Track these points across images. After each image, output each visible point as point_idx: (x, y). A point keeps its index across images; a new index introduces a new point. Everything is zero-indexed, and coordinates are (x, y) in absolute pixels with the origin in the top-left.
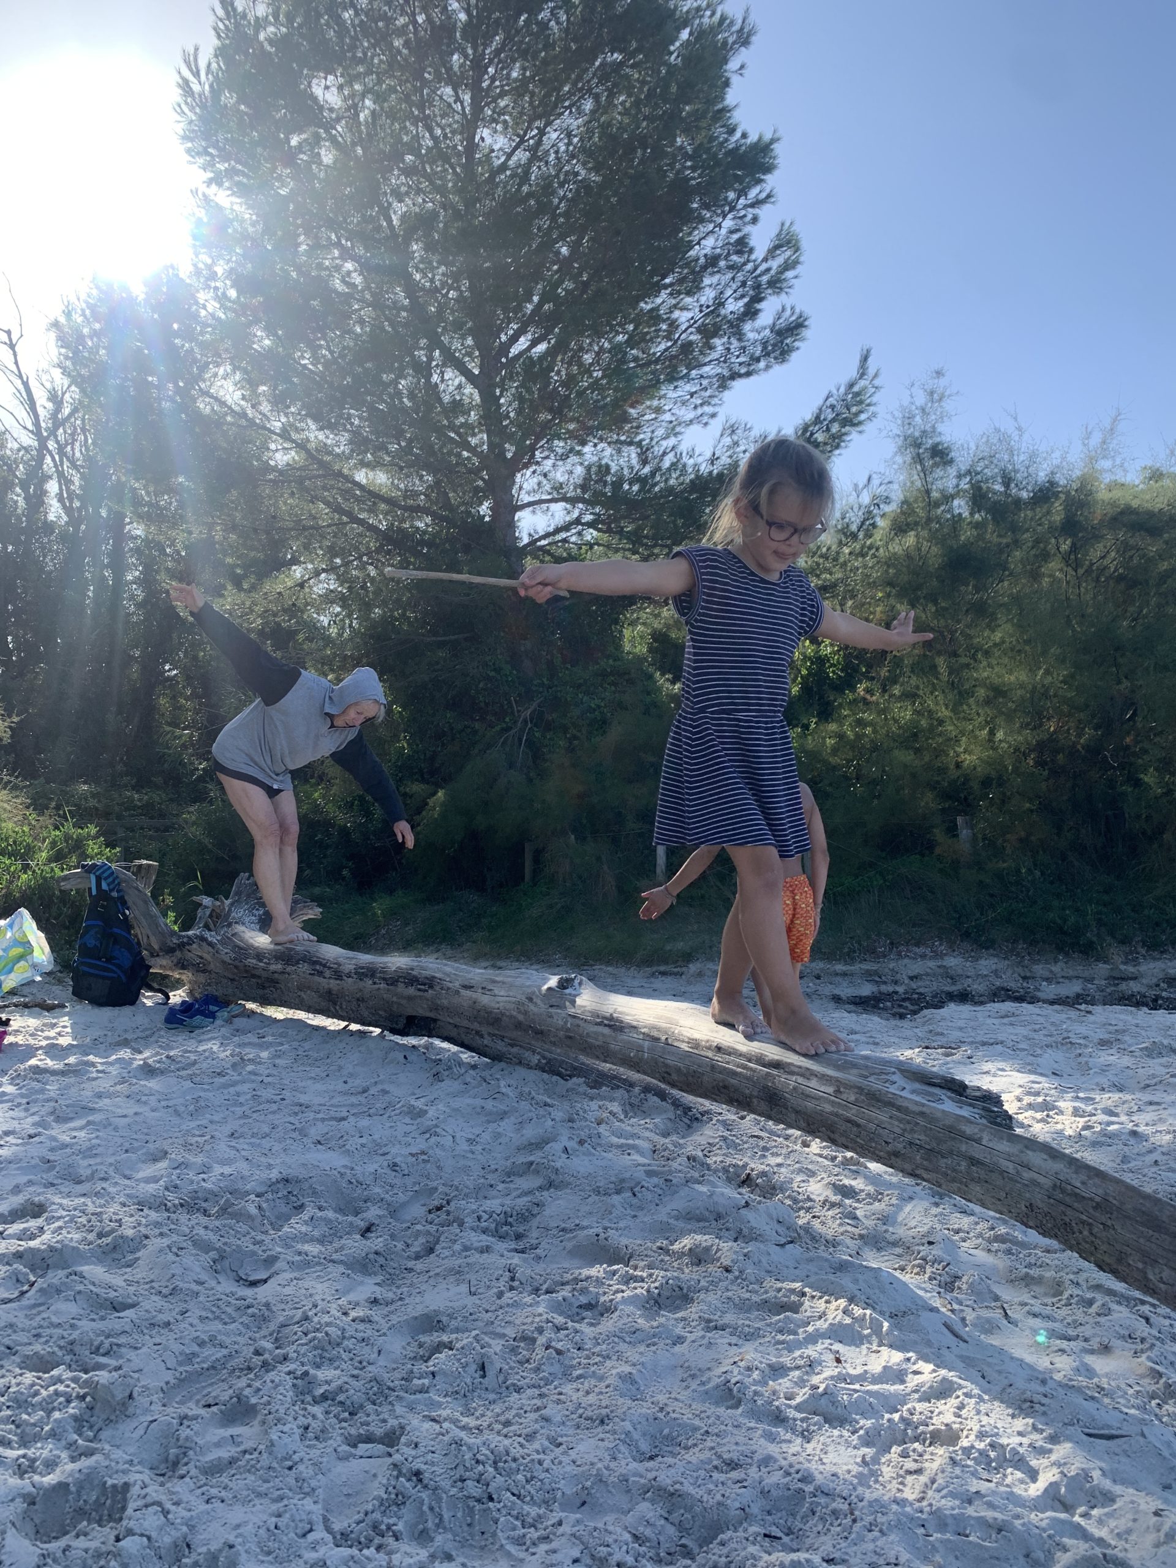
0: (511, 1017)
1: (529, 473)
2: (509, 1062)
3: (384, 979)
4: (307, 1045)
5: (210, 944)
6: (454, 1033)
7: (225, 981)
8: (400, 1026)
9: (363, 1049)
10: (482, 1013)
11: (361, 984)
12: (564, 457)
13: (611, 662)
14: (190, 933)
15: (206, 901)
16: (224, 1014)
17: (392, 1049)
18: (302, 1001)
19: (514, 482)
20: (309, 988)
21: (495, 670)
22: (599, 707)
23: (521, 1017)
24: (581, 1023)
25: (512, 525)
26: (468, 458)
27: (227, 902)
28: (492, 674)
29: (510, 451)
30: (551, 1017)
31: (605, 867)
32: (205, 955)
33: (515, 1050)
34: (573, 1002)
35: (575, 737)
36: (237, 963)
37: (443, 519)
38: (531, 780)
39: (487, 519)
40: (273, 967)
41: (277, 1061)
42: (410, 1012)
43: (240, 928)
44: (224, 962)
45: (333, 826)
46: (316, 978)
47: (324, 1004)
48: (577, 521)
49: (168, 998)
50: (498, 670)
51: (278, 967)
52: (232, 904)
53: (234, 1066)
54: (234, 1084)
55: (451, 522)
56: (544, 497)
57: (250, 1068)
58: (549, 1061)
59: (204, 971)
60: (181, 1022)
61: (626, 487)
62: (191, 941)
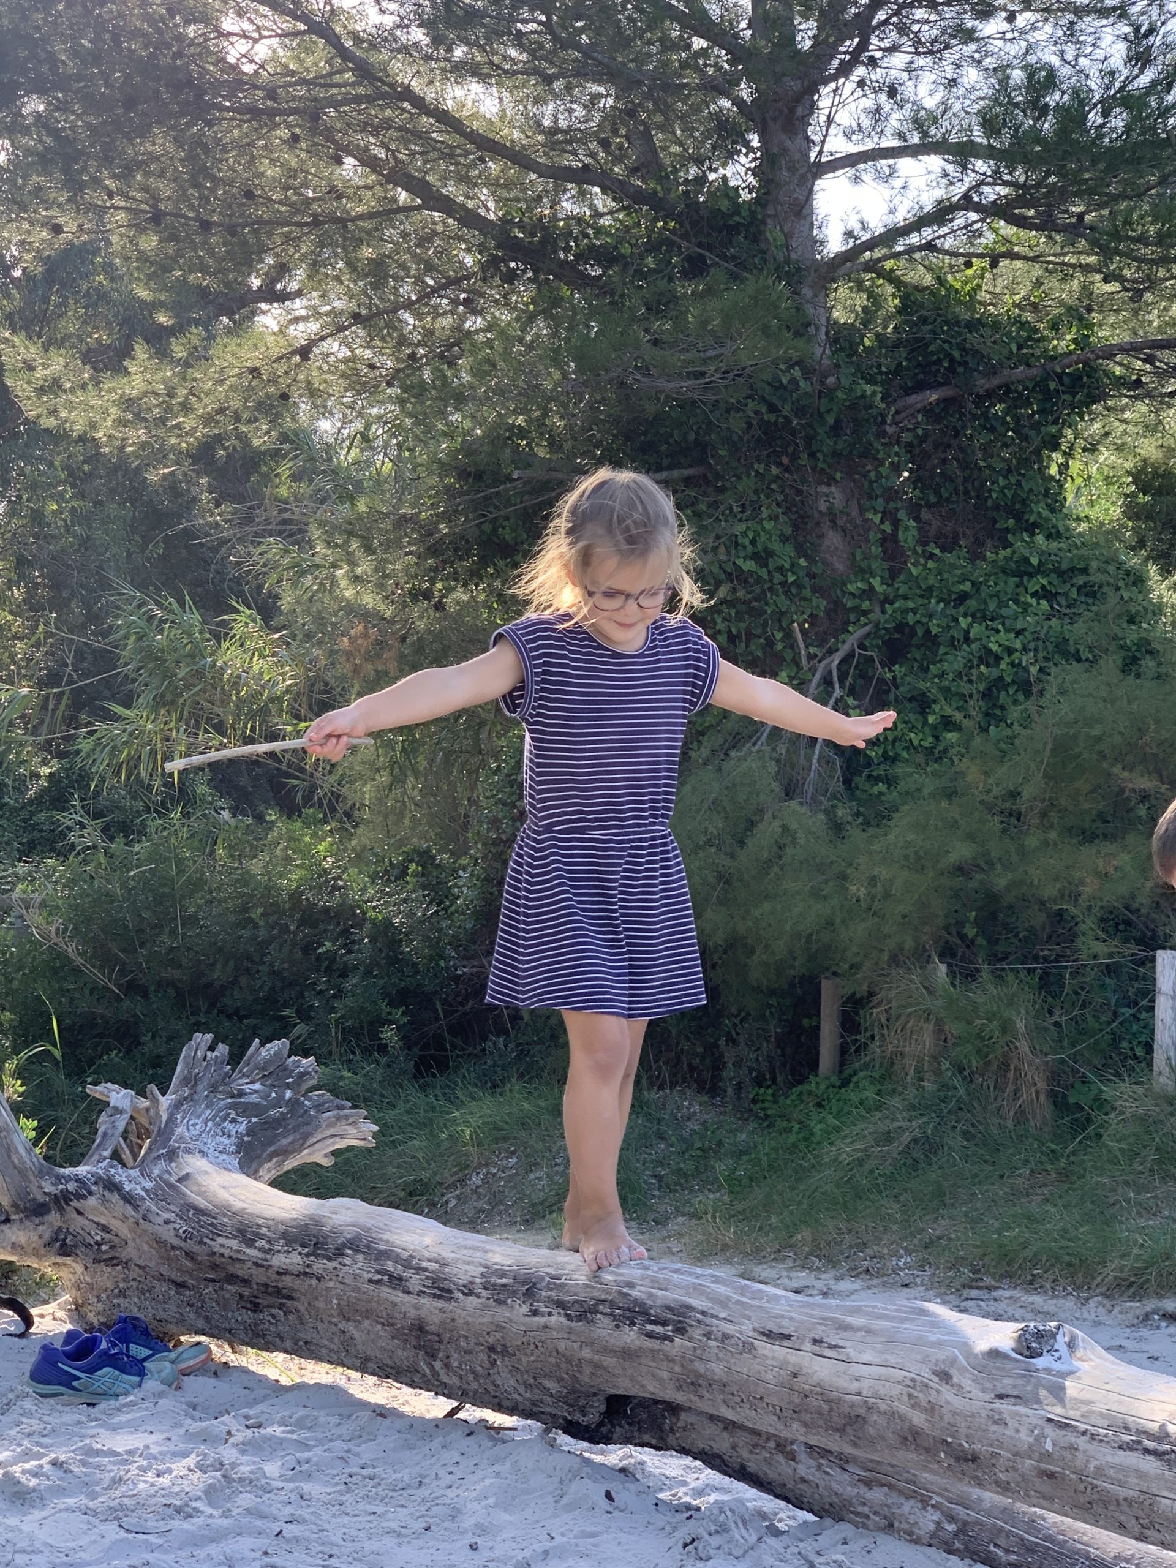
0: (893, 1415)
1: (849, 86)
2: (861, 1522)
3: (560, 1304)
4: (367, 1451)
5: (129, 1199)
6: (722, 1443)
7: (161, 1288)
8: (591, 1418)
9: (505, 1468)
10: (814, 1402)
11: (501, 1314)
12: (936, 49)
13: (1040, 539)
14: (82, 1170)
15: (118, 1096)
16: (160, 1366)
17: (575, 1474)
18: (348, 1343)
19: (812, 107)
20: (368, 1314)
21: (755, 557)
22: (1010, 651)
23: (918, 1419)
24: (1082, 1442)
25: (803, 209)
26: (703, 53)
27: (165, 1102)
28: (748, 565)
29: (806, 34)
30: (1001, 1422)
31: (1024, 1047)
32: (115, 1225)
33: (877, 1495)
34: (1058, 1392)
35: (948, 723)
36: (191, 1246)
37: (639, 197)
38: (837, 828)
39: (745, 196)
40: (279, 1261)
41: (307, 1487)
42: (623, 1387)
43: (194, 1164)
44: (160, 1242)
45: (360, 922)
46: (386, 1292)
47: (404, 1355)
48: (967, 202)
49: (28, 1321)
50: (762, 557)
51: (293, 1260)
52: (177, 1105)
53: (210, 1493)
54: (216, 1537)
55: (658, 205)
56: (885, 143)
57: (246, 1499)
58: (964, 1528)
59: (113, 1262)
60: (68, 1381)
61: (1094, 118)
62: (83, 1190)
